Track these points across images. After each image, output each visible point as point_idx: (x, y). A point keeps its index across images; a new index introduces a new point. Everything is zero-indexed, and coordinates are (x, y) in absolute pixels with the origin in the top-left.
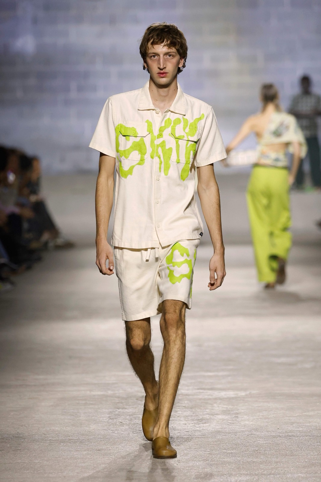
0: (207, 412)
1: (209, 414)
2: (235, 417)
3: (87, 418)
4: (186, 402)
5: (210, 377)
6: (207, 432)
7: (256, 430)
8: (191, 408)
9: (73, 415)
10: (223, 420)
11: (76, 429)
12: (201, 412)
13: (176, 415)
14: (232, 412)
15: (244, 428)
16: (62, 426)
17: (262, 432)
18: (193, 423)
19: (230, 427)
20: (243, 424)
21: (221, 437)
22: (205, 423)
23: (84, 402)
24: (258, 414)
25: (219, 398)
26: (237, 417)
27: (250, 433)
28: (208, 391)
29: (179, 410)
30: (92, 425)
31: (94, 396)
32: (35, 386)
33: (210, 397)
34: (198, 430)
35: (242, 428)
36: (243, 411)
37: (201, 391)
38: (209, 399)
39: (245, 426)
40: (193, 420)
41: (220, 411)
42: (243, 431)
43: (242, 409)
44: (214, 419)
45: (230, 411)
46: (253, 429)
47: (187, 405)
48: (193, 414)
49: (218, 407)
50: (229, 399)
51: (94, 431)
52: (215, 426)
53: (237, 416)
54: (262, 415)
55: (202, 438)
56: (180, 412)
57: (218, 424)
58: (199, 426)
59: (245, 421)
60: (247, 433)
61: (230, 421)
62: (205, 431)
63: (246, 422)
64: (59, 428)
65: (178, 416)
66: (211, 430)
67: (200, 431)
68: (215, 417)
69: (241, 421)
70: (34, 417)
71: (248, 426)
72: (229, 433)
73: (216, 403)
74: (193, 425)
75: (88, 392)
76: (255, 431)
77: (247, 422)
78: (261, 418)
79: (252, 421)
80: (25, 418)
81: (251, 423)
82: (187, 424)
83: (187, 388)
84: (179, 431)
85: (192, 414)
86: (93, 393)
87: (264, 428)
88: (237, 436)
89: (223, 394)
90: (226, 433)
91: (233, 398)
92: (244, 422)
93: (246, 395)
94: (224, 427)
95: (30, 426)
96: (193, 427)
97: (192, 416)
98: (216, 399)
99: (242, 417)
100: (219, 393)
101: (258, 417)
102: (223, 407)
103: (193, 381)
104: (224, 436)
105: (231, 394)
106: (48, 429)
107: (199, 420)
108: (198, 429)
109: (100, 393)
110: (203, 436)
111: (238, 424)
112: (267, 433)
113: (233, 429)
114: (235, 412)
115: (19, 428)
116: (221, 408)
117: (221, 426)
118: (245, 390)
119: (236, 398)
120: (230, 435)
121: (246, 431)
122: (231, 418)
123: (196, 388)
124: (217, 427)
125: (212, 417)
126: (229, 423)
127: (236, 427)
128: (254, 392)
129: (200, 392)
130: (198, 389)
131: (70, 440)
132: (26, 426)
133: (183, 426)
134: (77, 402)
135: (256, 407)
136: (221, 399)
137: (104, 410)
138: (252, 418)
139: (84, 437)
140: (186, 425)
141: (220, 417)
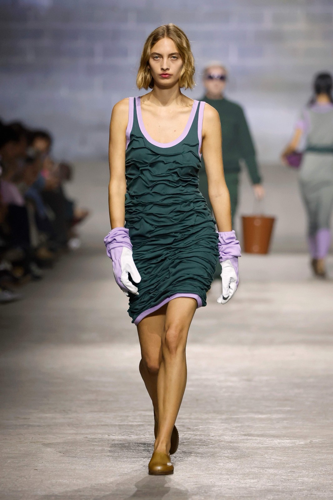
0: (256, 464)
1: (258, 468)
2: (290, 471)
3: (103, 469)
4: (229, 451)
5: (261, 420)
6: (254, 490)
7: (318, 489)
8: (236, 459)
9: (86, 465)
10: (275, 475)
11: (89, 482)
12: (248, 464)
13: (216, 467)
14: (288, 465)
15: (302, 486)
16: (71, 479)
17: (325, 492)
18: (237, 479)
19: (285, 484)
20: (301, 480)
21: (272, 497)
22: (253, 479)
23: (100, 448)
24: (320, 468)
25: (272, 447)
26: (294, 472)
27: (309, 492)
28: (258, 438)
29: (220, 461)
30: (110, 478)
31: (113, 440)
32: (39, 426)
33: (261, 446)
34: (243, 488)
35: (299, 485)
36: (301, 464)
37: (249, 438)
38: (259, 448)
39: (303, 483)
40: (237, 474)
41: (272, 463)
42: (300, 490)
43: (300, 462)
44: (264, 473)
45: (284, 463)
46: (313, 488)
47: (230, 455)
48: (238, 466)
49: (270, 458)
50: (284, 449)
51: (111, 485)
52: (265, 483)
53: (293, 470)
54: (325, 471)
55: (249, 497)
56: (222, 464)
57: (269, 481)
58: (244, 483)
59: (304, 477)
60: (305, 492)
61: (284, 477)
62: (252, 489)
63: (304, 479)
64: (68, 480)
65: (219, 469)
66: (259, 488)
67: (246, 488)
68: (266, 471)
69: (298, 478)
70: (37, 466)
71: (306, 483)
72: (283, 492)
73: (267, 453)
74: (238, 480)
75: (107, 436)
76: (316, 491)
77: (306, 479)
78: (324, 474)
79: (312, 478)
80: (26, 467)
81: (312, 480)
82: (230, 479)
83: (231, 433)
84: (219, 488)
85: (236, 467)
86: (113, 437)
87: (327, 487)
88: (293, 496)
89: (276, 441)
90: (279, 492)
91: (289, 448)
92: (302, 478)
93: (306, 444)
94: (277, 484)
95: (31, 477)
96: (237, 483)
97: (236, 469)
98: (267, 448)
99: (301, 473)
100: (272, 440)
101: (319, 473)
102: (275, 459)
103: (240, 425)
104: (276, 495)
105: (286, 442)
106: (54, 481)
107: (245, 474)
108: (243, 485)
109: (120, 437)
110: (249, 495)
111: (295, 481)
112: (331, 494)
113: (288, 487)
114: (291, 465)
115: (17, 480)
116: (273, 460)
117: (273, 483)
118: (305, 437)
119: (292, 447)
120: (284, 495)
121: (305, 490)
122: (286, 472)
123: (242, 433)
124: (268, 484)
125: (261, 471)
126: (283, 480)
127: (292, 484)
128: (315, 440)
129: (247, 440)
130: (245, 435)
131: (82, 496)
132: (27, 477)
133: (225, 481)
134: (92, 448)
135: (318, 459)
136: (273, 448)
137: (125, 459)
138: (312, 473)
139: (99, 492)
140: (228, 480)
141: (271, 471)
